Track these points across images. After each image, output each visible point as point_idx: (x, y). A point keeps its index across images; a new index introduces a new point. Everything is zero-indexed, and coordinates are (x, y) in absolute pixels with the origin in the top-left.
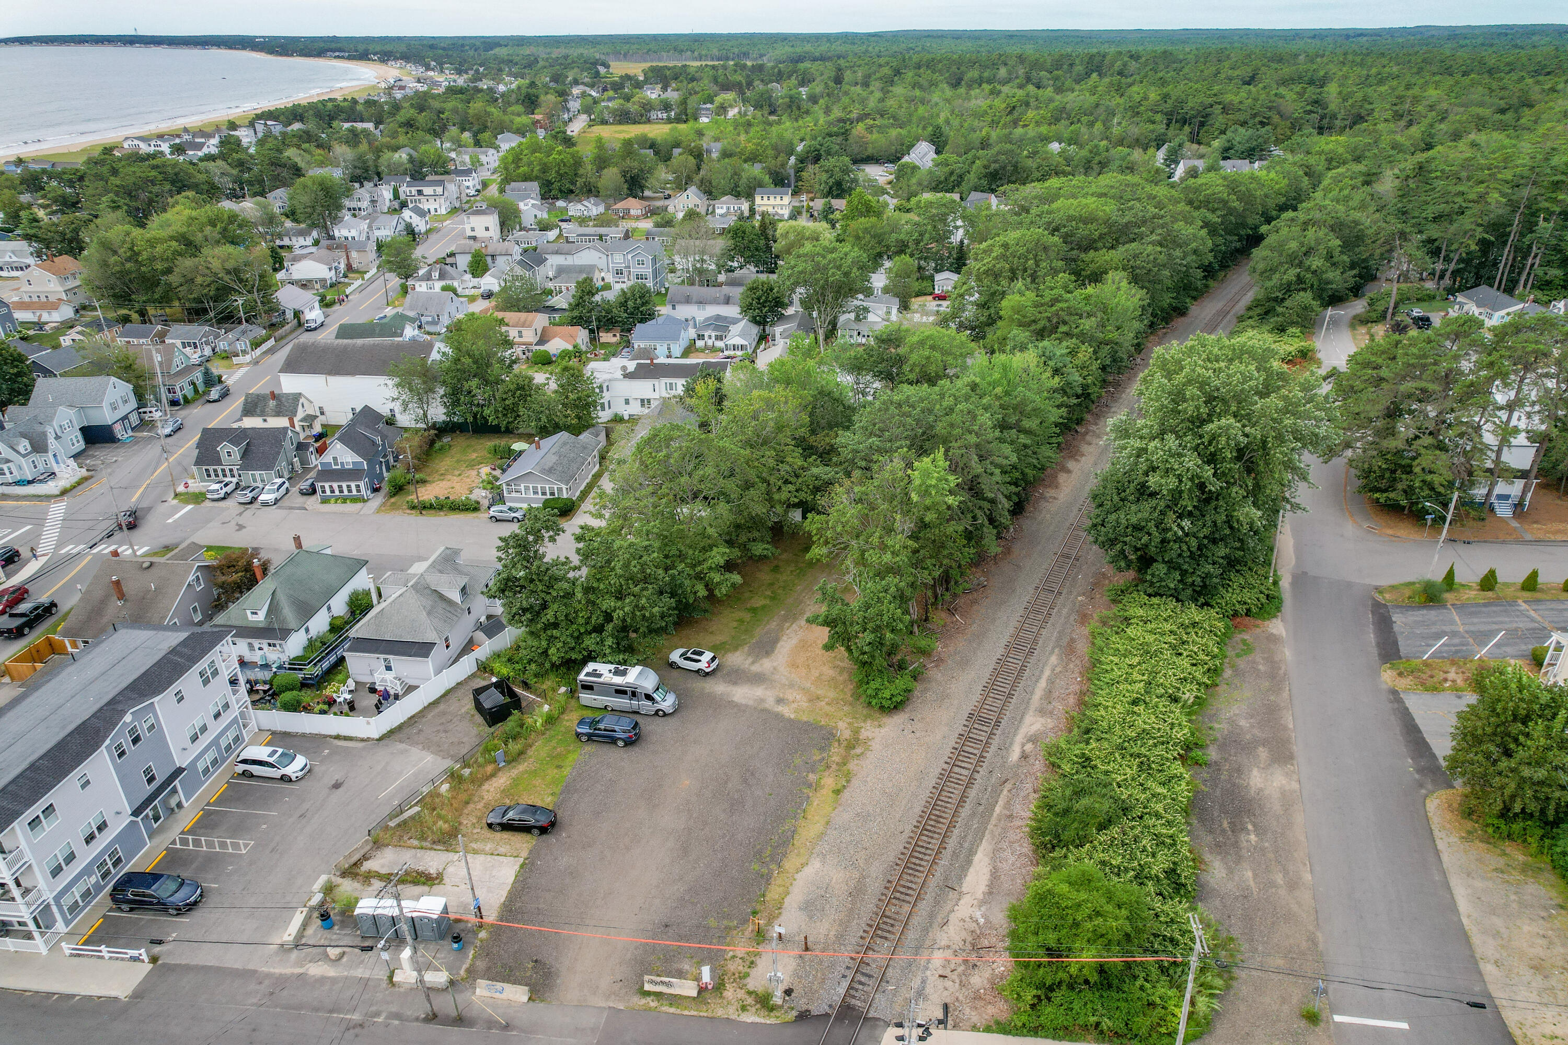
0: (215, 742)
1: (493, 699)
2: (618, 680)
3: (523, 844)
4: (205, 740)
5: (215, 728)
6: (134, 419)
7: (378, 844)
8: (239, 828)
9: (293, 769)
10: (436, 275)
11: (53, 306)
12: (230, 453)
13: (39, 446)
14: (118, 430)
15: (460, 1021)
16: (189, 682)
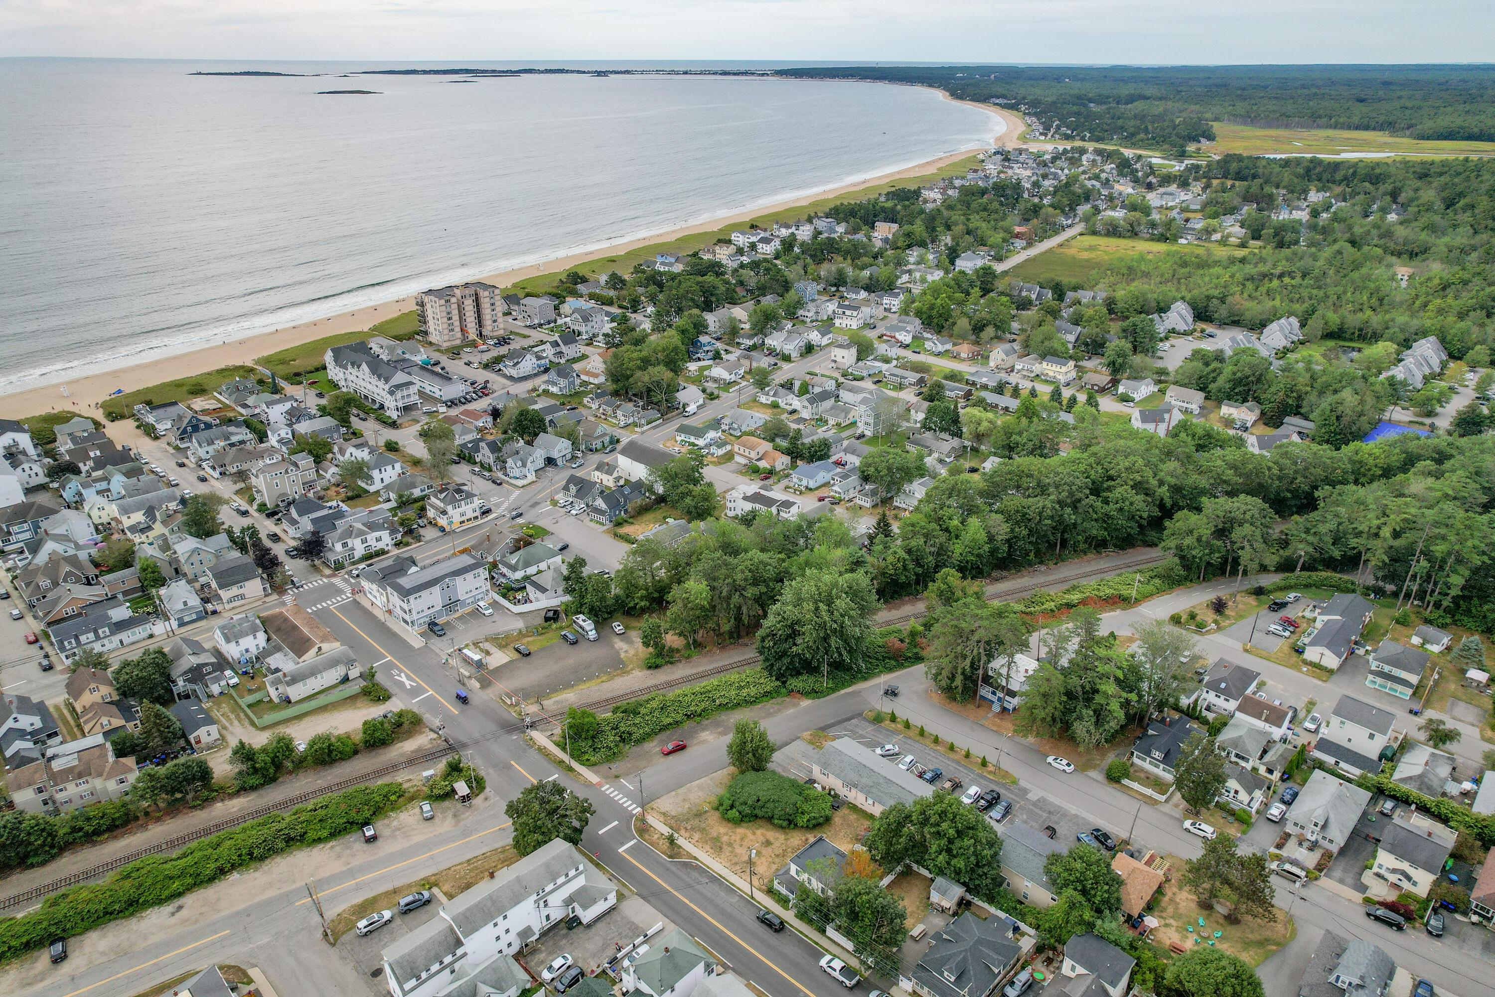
0: (474, 596)
1: (551, 614)
2: (581, 623)
3: (516, 655)
4: (470, 595)
5: (475, 592)
6: (569, 456)
7: (487, 640)
8: (464, 623)
9: (487, 612)
10: (772, 393)
11: (596, 376)
12: (573, 489)
13: (524, 465)
14: (559, 462)
15: (464, 684)
16: (469, 576)
